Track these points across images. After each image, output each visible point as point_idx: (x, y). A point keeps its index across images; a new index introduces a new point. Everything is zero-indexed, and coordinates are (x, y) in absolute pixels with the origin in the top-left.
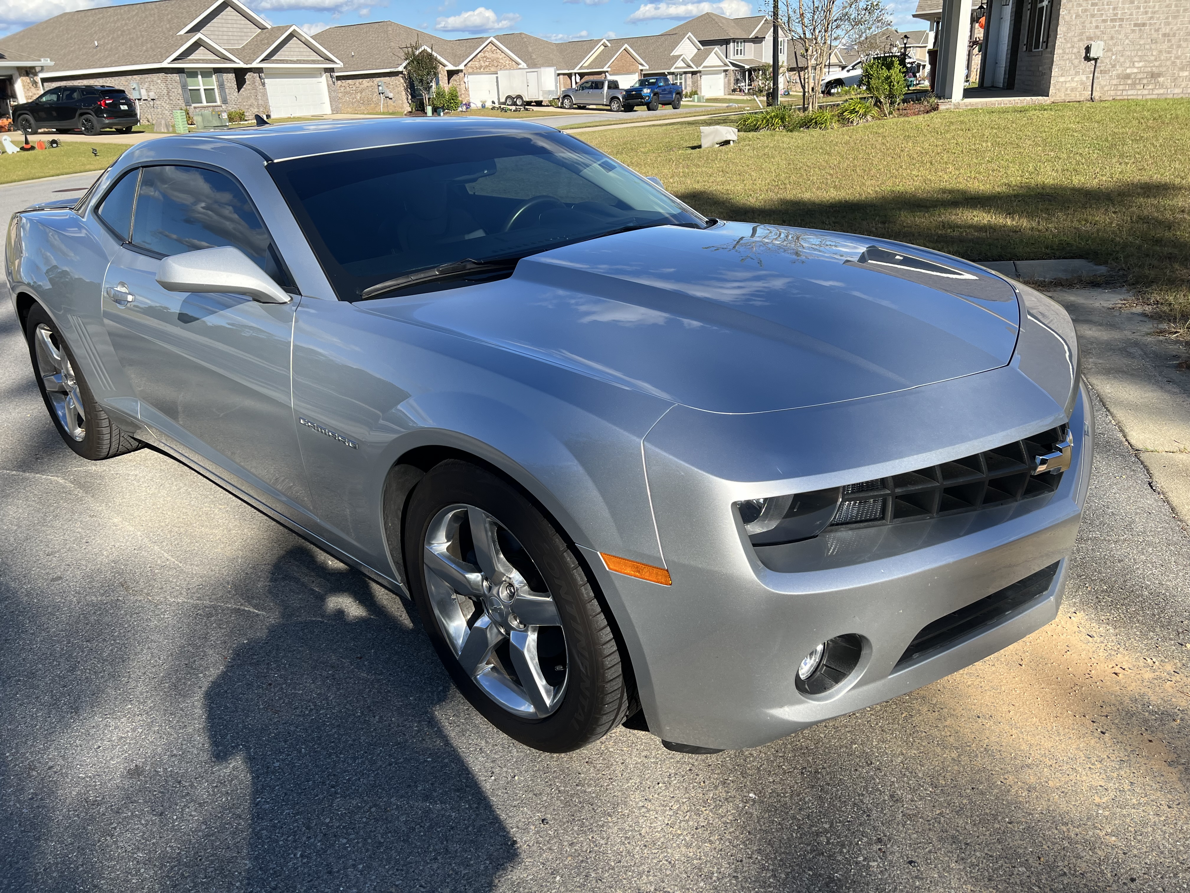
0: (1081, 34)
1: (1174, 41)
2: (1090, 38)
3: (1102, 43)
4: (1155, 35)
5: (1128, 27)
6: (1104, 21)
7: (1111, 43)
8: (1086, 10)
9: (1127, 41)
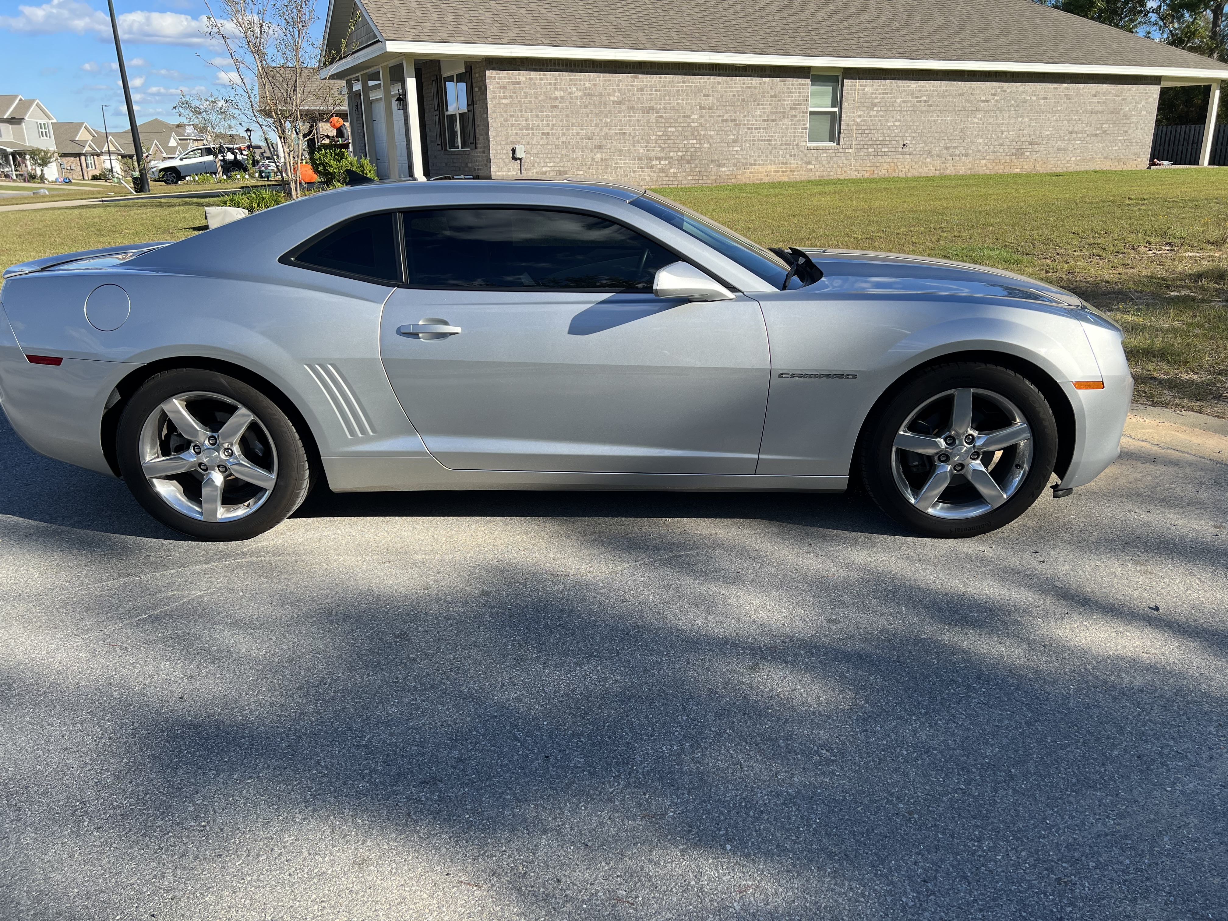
0: (507, 139)
1: (570, 147)
2: (513, 143)
3: (523, 147)
4: (557, 143)
5: (538, 135)
6: (521, 129)
7: (528, 147)
8: (506, 120)
9: (539, 147)
